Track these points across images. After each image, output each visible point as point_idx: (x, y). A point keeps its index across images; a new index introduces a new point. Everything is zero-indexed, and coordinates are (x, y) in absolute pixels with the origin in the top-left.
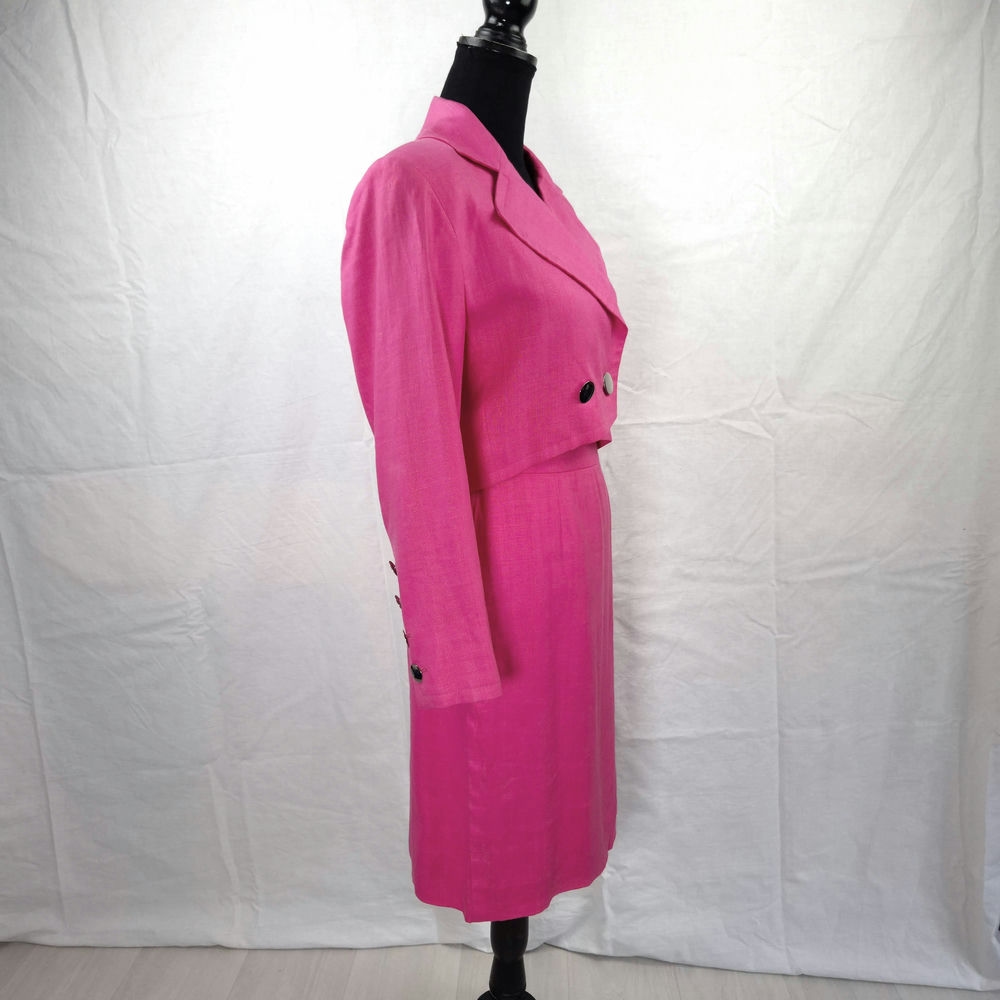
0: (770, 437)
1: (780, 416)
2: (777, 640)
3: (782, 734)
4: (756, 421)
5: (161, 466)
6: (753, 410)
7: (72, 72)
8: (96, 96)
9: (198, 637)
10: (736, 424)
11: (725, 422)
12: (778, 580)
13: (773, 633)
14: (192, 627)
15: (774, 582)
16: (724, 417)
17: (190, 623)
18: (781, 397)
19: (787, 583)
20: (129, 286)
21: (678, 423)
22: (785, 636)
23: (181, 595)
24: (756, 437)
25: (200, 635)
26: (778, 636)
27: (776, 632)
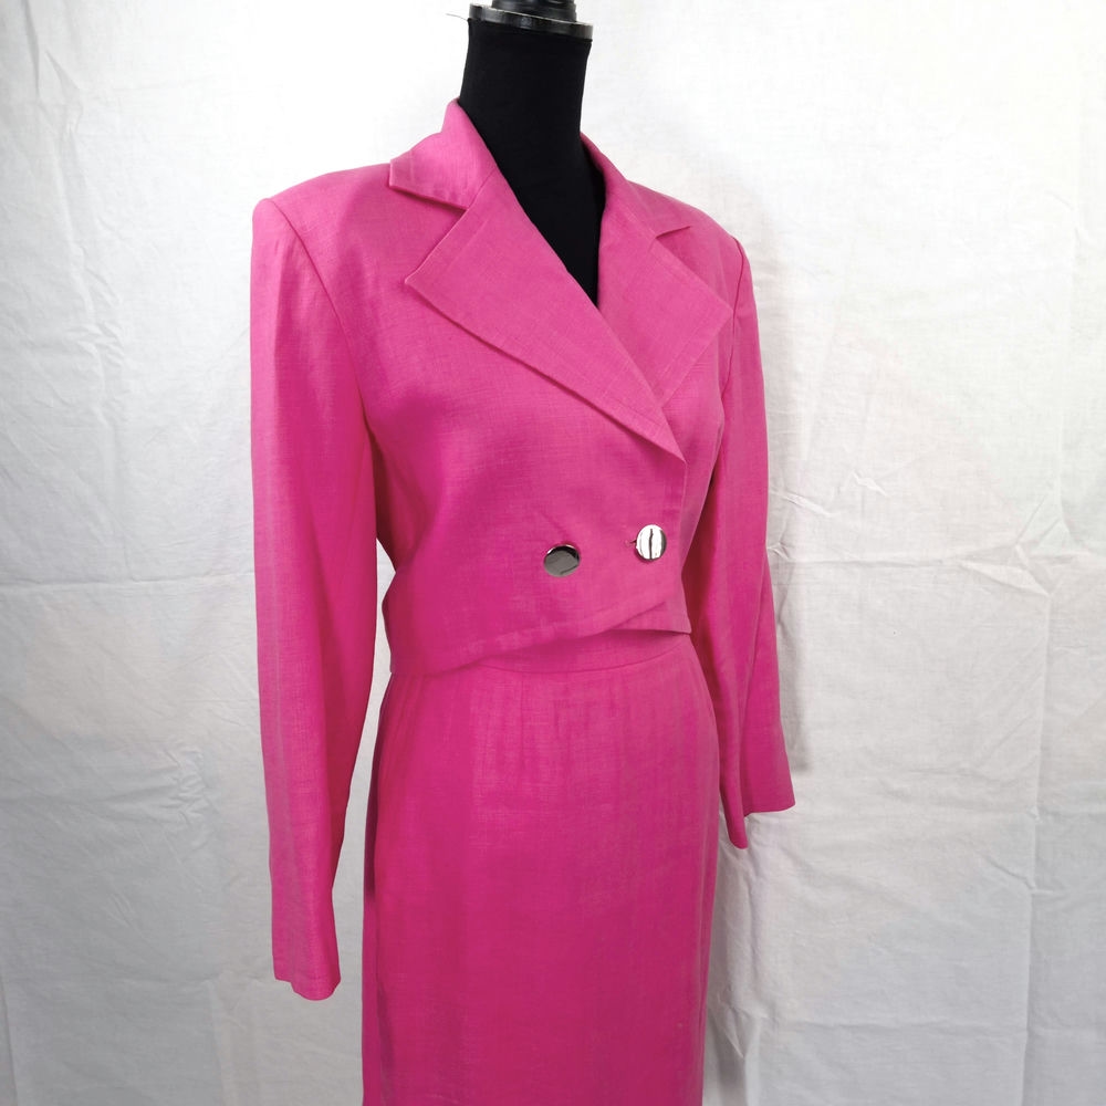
0: (1044, 592)
1: (1062, 560)
2: (1033, 896)
3: (1032, 1034)
4: (1023, 567)
5: (144, 584)
6: (1018, 548)
7: (17, 22)
8: (49, 55)
9: (194, 815)
10: (988, 570)
11: (972, 565)
12: (1042, 810)
13: (1030, 888)
14: (185, 800)
15: (1035, 811)
16: (970, 557)
17: (181, 795)
18: (1067, 530)
19: (1056, 814)
20: (97, 330)
21: (894, 565)
22: (1049, 892)
23: (171, 757)
24: (1019, 591)
25: (196, 812)
26: (1036, 891)
27: (1033, 884)
